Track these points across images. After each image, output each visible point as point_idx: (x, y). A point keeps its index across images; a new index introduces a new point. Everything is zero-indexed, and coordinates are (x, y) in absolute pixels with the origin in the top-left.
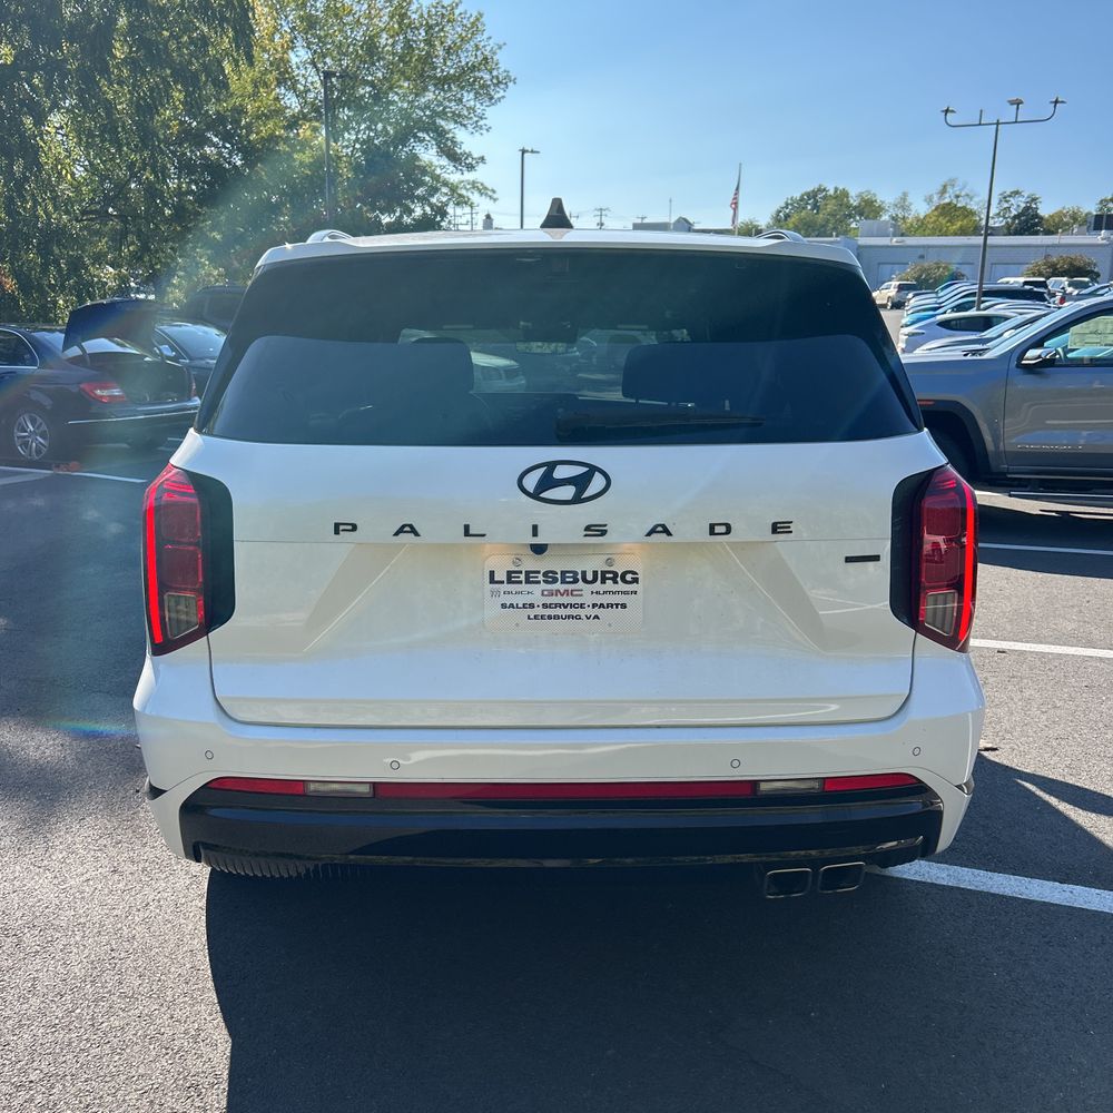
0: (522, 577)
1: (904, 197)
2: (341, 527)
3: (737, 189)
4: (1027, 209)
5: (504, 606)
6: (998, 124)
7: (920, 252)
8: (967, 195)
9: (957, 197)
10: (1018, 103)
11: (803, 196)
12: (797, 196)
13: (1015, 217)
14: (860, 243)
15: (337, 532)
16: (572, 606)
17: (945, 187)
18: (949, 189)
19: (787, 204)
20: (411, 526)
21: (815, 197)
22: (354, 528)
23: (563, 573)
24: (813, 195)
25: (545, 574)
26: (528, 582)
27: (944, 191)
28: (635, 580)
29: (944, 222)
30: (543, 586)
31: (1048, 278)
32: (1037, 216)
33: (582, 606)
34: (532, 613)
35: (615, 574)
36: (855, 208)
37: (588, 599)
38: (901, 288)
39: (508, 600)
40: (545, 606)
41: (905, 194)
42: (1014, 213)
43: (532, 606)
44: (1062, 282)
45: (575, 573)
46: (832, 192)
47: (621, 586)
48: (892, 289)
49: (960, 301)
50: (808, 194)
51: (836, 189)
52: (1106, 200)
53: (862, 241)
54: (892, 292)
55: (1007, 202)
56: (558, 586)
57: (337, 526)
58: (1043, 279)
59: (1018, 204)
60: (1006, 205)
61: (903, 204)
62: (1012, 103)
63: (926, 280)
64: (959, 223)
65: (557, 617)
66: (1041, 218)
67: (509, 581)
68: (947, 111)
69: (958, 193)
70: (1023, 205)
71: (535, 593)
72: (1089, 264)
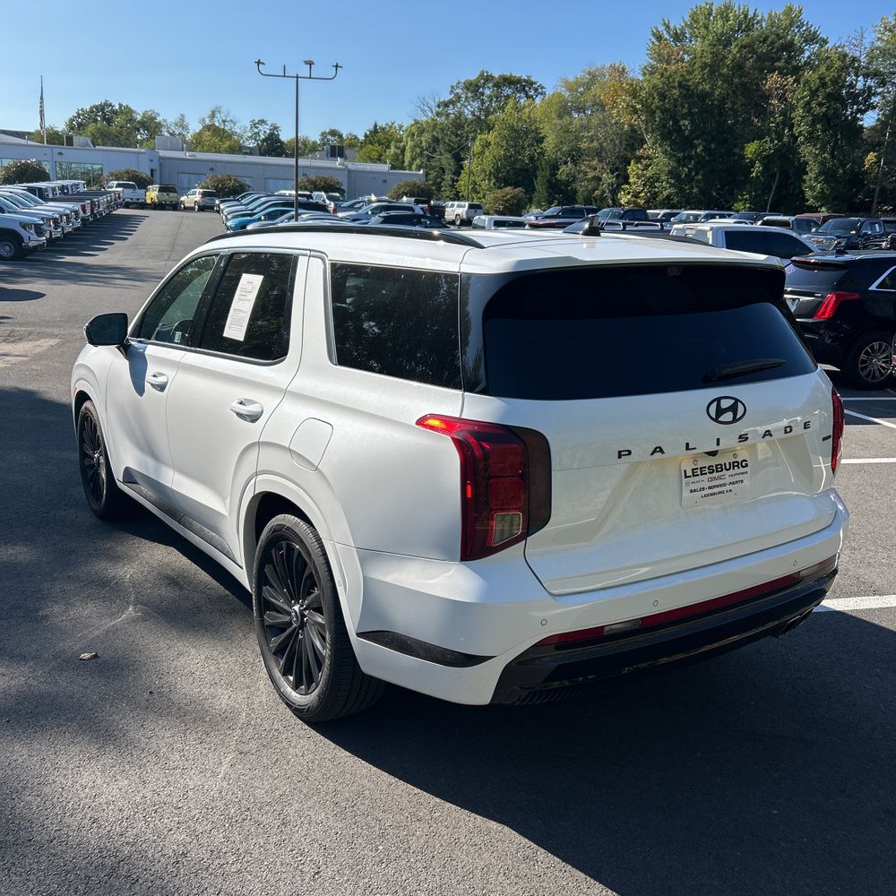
0: (699, 471)
1: (182, 118)
2: (623, 453)
3: (42, 98)
4: (271, 134)
5: (691, 491)
6: (297, 77)
7: (211, 165)
8: (231, 121)
9: (224, 121)
10: (310, 63)
11: (91, 108)
12: (87, 108)
13: (263, 141)
14: (160, 154)
15: (620, 457)
16: (721, 486)
17: (213, 112)
18: (217, 115)
19: (79, 115)
20: (660, 448)
21: (103, 110)
22: (630, 453)
23: (716, 466)
24: (101, 108)
25: (709, 469)
26: (702, 474)
27: (213, 115)
28: (747, 465)
29: (216, 141)
30: (709, 475)
31: (311, 192)
32: (280, 141)
33: (725, 485)
34: (703, 493)
35: (738, 462)
36: (139, 122)
37: (728, 480)
38: (204, 195)
39: (693, 487)
40: (710, 488)
41: (182, 115)
42: (263, 137)
43: (704, 489)
44: (321, 196)
45: (721, 465)
46: (117, 107)
47: (742, 470)
48: (197, 195)
49: (270, 210)
50: (96, 107)
51: (121, 105)
52: (325, 133)
53: (163, 153)
54: (198, 198)
55: (257, 128)
56: (715, 474)
57: (620, 452)
58: (308, 193)
59: (264, 131)
60: (256, 130)
61: (182, 124)
62: (306, 62)
63: (222, 189)
64: (228, 143)
65: (714, 494)
66: (282, 143)
67: (694, 476)
68: (259, 63)
69: (224, 118)
70: (268, 131)
71: (704, 481)
72: (338, 183)
